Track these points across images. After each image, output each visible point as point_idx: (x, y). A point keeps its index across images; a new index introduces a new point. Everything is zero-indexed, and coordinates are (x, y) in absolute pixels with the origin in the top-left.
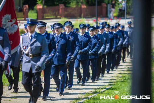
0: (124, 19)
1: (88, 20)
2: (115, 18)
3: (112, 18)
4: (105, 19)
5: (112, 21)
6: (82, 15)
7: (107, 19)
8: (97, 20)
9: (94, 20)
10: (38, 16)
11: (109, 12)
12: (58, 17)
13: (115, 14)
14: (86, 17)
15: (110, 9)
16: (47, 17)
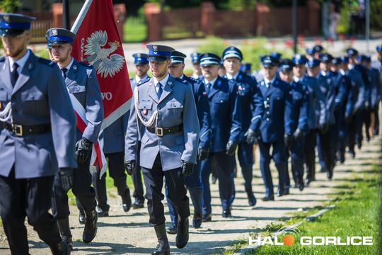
0: (364, 39)
1: (272, 42)
2: (340, 37)
3: (334, 36)
4: (315, 38)
5: (333, 45)
6: (260, 29)
8: (296, 42)
9: (289, 43)
10: (149, 32)
11: (325, 23)
12: (200, 34)
13: (341, 28)
15: (329, 13)
16: (171, 36)
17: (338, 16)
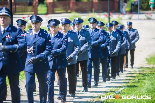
0: (137, 14)
1: (100, 15)
2: (127, 13)
3: (125, 13)
4: (117, 13)
5: (124, 16)
6: (93, 10)
7: (119, 13)
8: (109, 15)
9: (106, 15)
10: (48, 10)
11: (121, 7)
12: (69, 11)
13: (128, 9)
14: (97, 11)
16: (57, 12)
17: (126, 4)
